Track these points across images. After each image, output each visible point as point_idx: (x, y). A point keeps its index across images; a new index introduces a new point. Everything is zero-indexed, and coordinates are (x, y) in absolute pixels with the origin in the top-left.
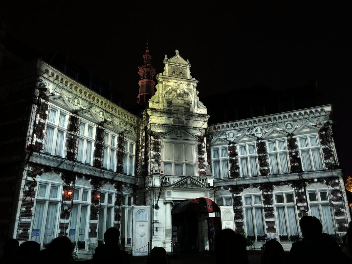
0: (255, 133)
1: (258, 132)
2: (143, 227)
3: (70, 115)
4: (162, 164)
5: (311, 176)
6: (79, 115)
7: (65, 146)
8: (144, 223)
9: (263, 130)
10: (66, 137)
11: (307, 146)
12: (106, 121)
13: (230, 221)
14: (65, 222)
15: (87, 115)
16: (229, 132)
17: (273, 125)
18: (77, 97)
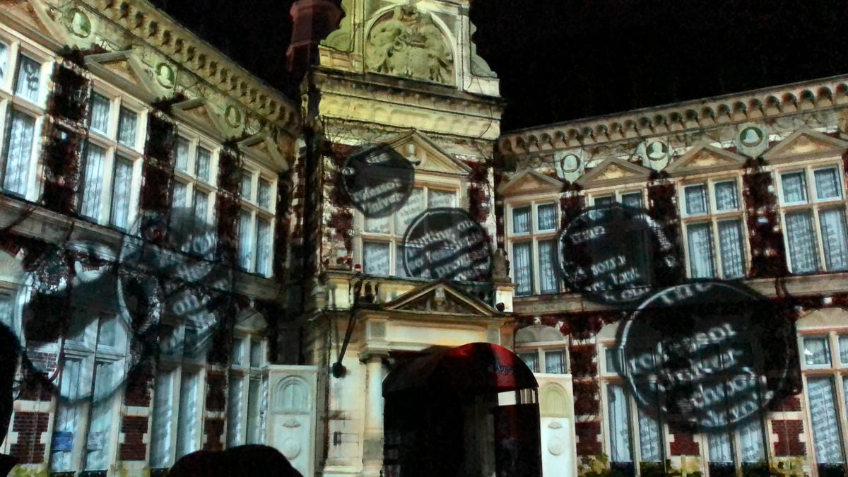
0: (645, 157)
1: (652, 155)
2: (295, 429)
3: (55, 64)
4: (358, 243)
5: (813, 288)
6: (86, 68)
7: (39, 163)
8: (299, 419)
9: (670, 147)
10: (42, 134)
11: (803, 199)
12: (180, 98)
13: (562, 419)
14: (37, 410)
15: (116, 71)
16: (565, 153)
17: (701, 132)
18: (81, 8)
